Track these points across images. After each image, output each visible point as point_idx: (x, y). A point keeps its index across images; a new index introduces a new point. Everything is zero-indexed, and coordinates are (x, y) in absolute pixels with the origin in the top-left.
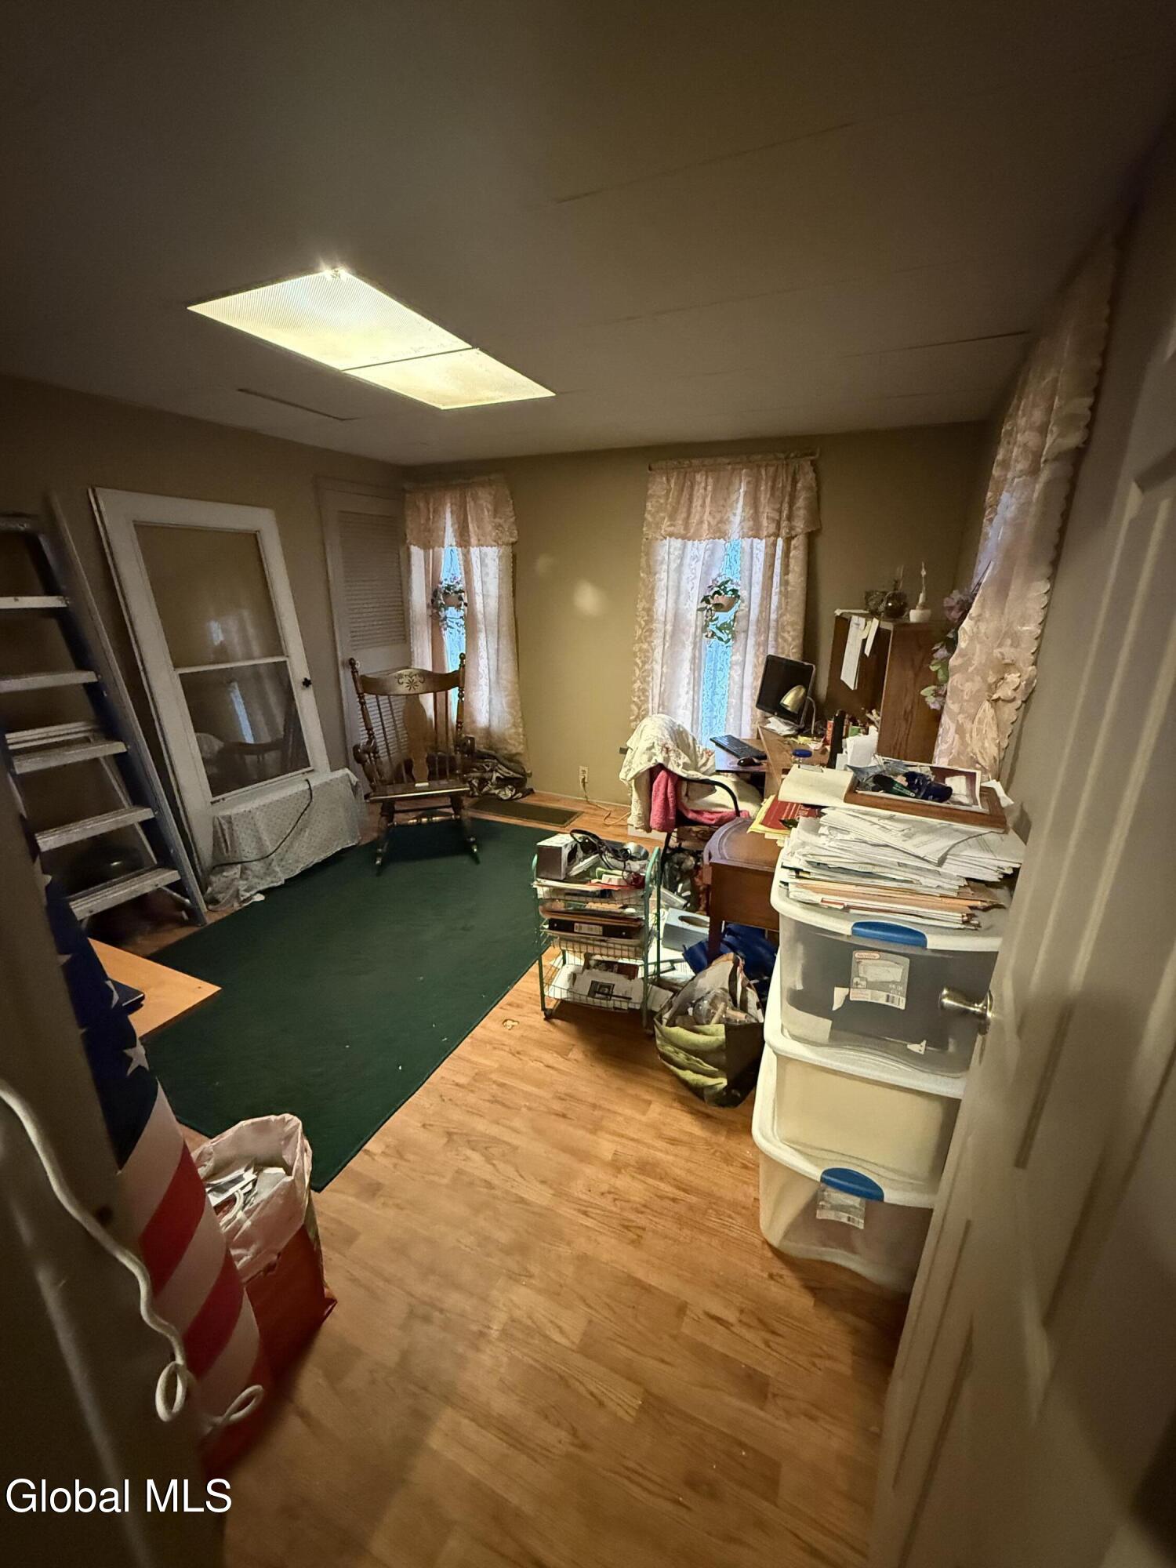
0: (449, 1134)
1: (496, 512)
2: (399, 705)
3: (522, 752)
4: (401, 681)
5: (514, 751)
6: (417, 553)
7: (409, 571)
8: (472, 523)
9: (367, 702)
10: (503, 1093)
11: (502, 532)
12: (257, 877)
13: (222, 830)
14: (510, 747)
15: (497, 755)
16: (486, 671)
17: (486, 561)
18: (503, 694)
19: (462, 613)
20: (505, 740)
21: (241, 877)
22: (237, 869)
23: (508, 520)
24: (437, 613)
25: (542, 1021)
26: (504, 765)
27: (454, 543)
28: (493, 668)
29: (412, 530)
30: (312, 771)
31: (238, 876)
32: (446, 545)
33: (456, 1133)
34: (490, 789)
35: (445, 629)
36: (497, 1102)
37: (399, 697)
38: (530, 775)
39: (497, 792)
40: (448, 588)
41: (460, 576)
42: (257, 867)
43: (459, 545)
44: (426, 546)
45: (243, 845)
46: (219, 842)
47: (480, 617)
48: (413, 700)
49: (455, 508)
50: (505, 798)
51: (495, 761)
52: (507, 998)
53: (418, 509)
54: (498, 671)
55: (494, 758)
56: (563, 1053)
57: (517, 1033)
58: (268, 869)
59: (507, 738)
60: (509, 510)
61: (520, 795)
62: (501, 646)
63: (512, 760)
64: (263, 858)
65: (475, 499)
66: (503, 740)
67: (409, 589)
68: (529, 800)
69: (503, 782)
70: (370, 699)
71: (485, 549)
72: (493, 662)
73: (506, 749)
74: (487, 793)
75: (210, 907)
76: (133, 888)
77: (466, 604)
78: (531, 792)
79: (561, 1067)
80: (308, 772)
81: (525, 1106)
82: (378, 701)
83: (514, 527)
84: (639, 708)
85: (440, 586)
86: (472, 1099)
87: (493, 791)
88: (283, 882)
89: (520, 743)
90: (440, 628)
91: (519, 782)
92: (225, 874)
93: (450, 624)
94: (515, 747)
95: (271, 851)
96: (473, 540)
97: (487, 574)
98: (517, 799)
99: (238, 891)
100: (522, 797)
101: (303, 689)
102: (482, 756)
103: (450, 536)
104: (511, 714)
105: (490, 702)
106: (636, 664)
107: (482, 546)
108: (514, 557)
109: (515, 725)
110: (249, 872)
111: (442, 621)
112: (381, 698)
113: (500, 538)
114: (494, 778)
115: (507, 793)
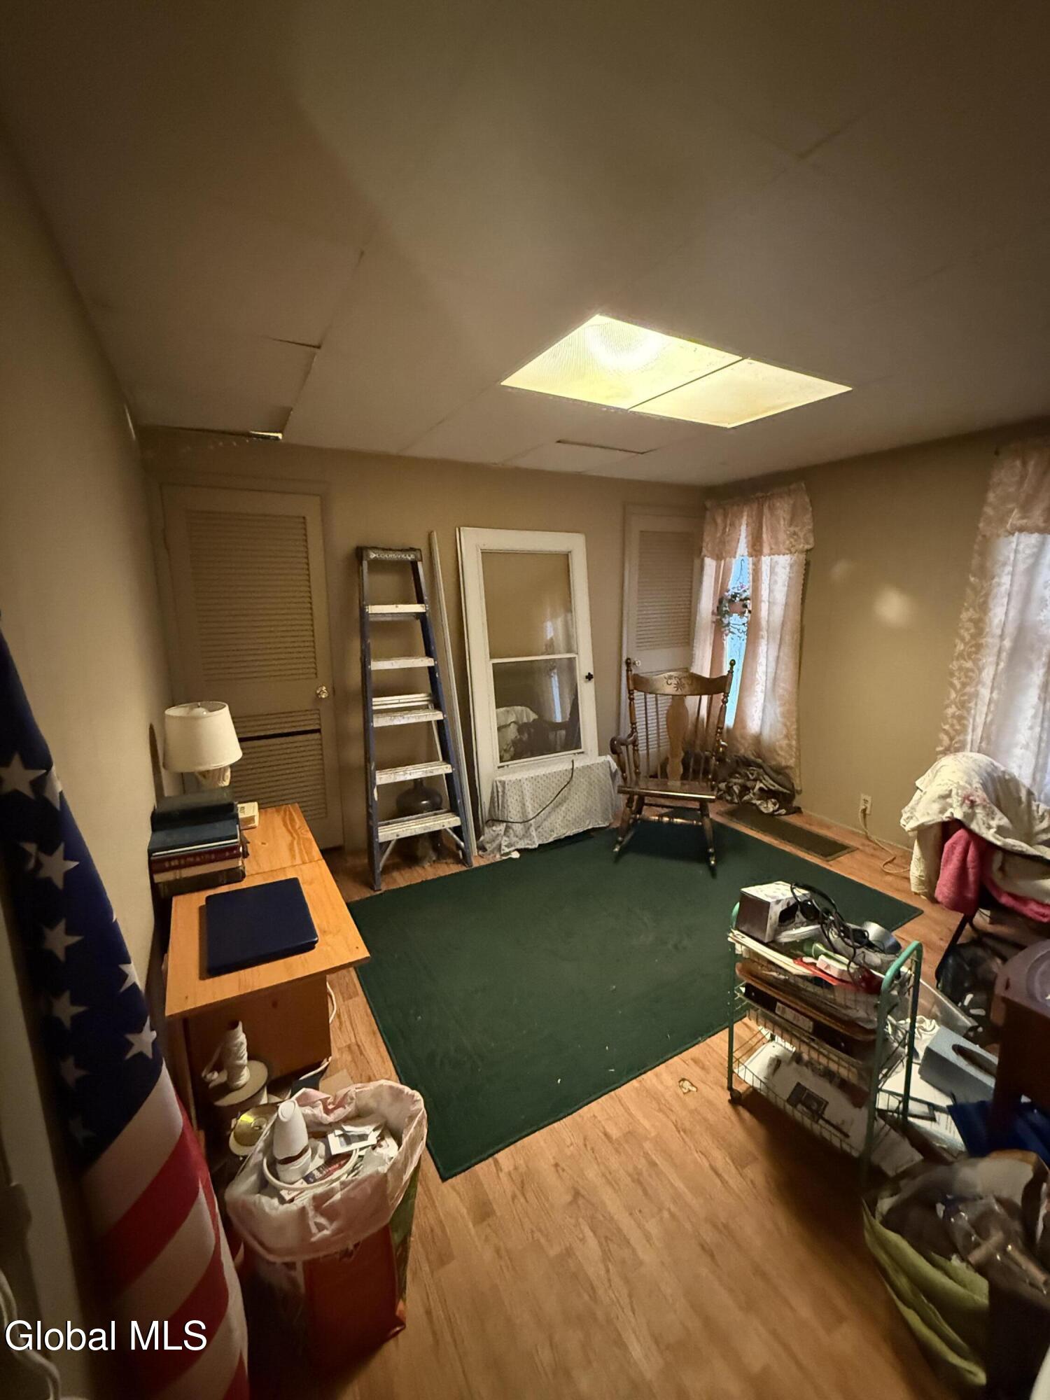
0: (577, 1194)
1: (791, 522)
2: (664, 704)
3: (793, 765)
4: (670, 682)
5: (784, 764)
6: (710, 564)
7: (700, 582)
8: (767, 533)
9: (636, 698)
10: (650, 1176)
11: (796, 540)
12: (517, 837)
13: (498, 792)
14: (779, 759)
15: (765, 765)
16: (764, 678)
17: (777, 570)
18: (778, 703)
19: (745, 620)
20: (775, 751)
21: (505, 834)
22: (502, 827)
23: (805, 528)
24: (721, 620)
25: (727, 1104)
26: (769, 776)
27: (746, 553)
28: (771, 676)
29: (708, 544)
30: (583, 753)
31: (502, 833)
32: (737, 556)
33: (583, 1197)
34: (752, 799)
35: (727, 635)
36: (639, 1183)
37: (666, 697)
38: (800, 792)
39: (758, 802)
40: (734, 596)
41: (748, 584)
42: (518, 828)
43: (751, 555)
44: (719, 557)
45: (510, 807)
46: (494, 803)
47: (764, 623)
48: (678, 701)
49: (750, 521)
50: (765, 812)
51: (761, 770)
52: (694, 1051)
53: (716, 524)
54: (775, 679)
55: (760, 766)
56: (740, 1163)
57: (691, 1102)
58: (526, 832)
59: (778, 749)
60: (808, 517)
61: (783, 811)
62: (781, 654)
63: (780, 772)
64: (524, 822)
65: (772, 509)
66: (772, 750)
67: (698, 599)
68: (793, 819)
69: (766, 794)
70: (638, 695)
71: (776, 558)
72: (771, 670)
73: (775, 760)
74: (749, 803)
75: (481, 853)
76: (427, 824)
77: (750, 612)
78: (798, 810)
79: (731, 1182)
80: (579, 753)
81: (669, 1210)
82: (645, 698)
83: (811, 535)
84: (951, 739)
85: (726, 594)
86: (614, 1162)
87: (754, 802)
88: (537, 846)
89: (791, 756)
90: (722, 633)
91: (786, 798)
92: (494, 828)
93: (732, 630)
94: (786, 759)
95: (531, 817)
96: (766, 550)
97: (776, 582)
98: (780, 815)
99: (500, 845)
100: (785, 814)
101: (586, 682)
102: (747, 763)
103: (743, 547)
104: (785, 725)
105: (764, 711)
106: (952, 685)
107: (774, 554)
108: (807, 564)
109: (787, 736)
110: (511, 831)
111: (725, 627)
112: (648, 696)
113: (793, 546)
114: (757, 787)
115: (769, 807)
